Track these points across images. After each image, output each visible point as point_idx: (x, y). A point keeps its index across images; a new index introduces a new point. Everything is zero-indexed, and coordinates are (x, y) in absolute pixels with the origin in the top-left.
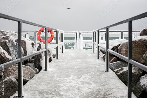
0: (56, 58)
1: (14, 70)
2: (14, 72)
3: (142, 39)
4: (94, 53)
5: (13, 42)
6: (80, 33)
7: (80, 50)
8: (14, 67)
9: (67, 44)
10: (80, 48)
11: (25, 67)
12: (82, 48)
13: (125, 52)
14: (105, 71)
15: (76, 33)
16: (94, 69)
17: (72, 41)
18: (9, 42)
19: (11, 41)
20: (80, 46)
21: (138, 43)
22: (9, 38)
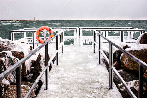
0: (56, 64)
1: (11, 94)
2: (12, 97)
3: (144, 49)
4: (94, 52)
5: (10, 58)
6: (80, 29)
7: (80, 46)
8: (12, 89)
9: (67, 40)
10: (80, 45)
11: (24, 87)
12: (82, 44)
13: (127, 61)
14: (108, 88)
15: (76, 29)
16: (97, 83)
17: (71, 37)
18: (6, 60)
19: (8, 57)
20: (80, 43)
21: (140, 52)
22: (6, 54)
